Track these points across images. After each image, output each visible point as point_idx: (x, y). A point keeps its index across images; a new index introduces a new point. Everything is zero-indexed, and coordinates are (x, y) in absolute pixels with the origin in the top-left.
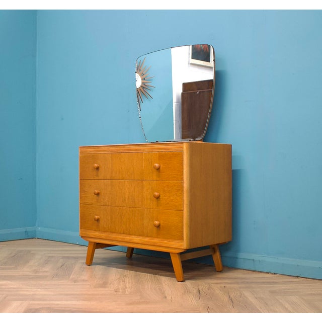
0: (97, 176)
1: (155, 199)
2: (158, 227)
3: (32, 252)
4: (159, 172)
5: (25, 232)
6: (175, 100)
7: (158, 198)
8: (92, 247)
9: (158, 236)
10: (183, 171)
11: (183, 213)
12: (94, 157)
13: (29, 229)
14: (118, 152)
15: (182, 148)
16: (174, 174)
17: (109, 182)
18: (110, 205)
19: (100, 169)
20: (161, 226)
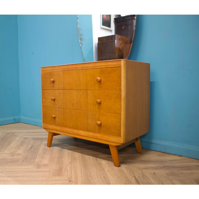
0: (53, 87)
1: (97, 105)
2: (100, 125)
3: (15, 134)
4: (101, 84)
5: (14, 119)
6: (94, 47)
7: (100, 104)
8: (51, 135)
9: (99, 132)
10: (121, 83)
11: (121, 116)
12: (51, 74)
13: (16, 117)
14: (67, 69)
15: (120, 64)
16: (113, 86)
17: (62, 91)
18: (62, 107)
19: (55, 83)
20: (102, 125)
